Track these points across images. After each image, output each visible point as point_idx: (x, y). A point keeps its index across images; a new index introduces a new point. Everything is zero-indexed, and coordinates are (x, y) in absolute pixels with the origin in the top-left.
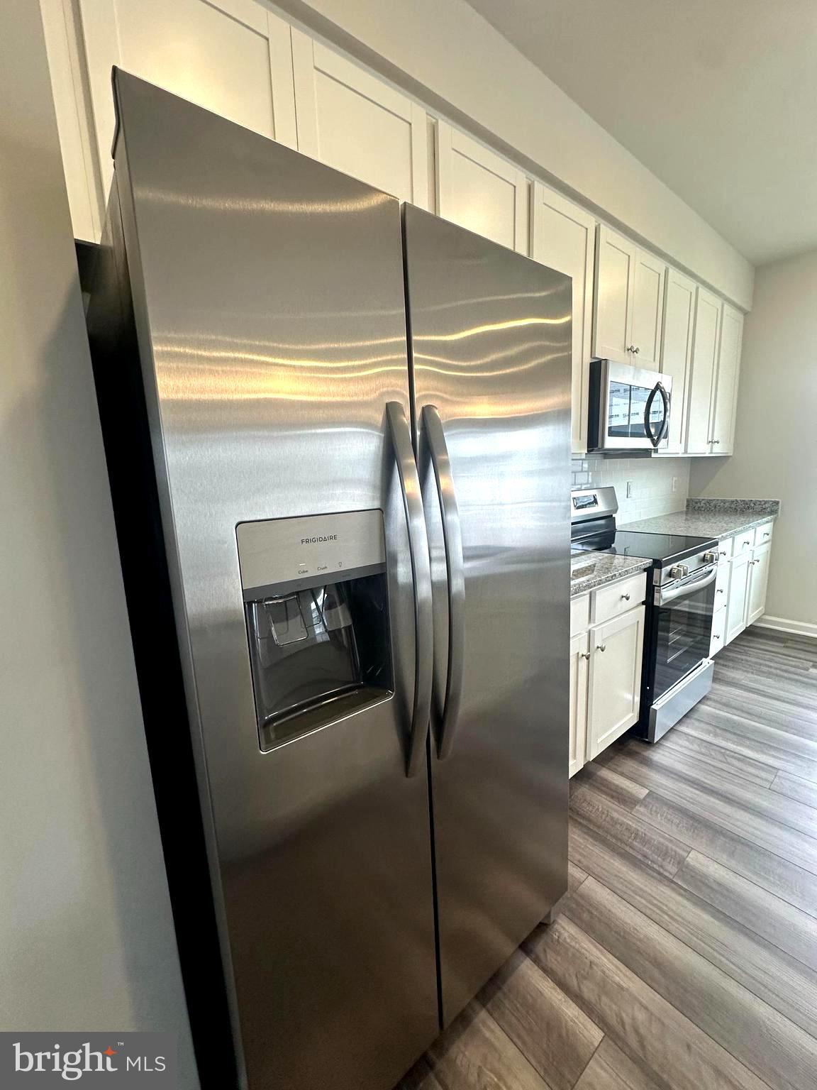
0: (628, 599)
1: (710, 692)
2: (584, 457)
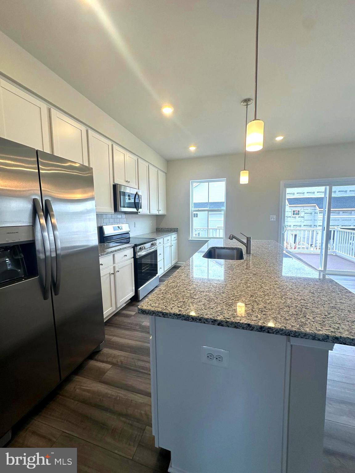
0: (126, 256)
1: (158, 285)
2: (113, 213)
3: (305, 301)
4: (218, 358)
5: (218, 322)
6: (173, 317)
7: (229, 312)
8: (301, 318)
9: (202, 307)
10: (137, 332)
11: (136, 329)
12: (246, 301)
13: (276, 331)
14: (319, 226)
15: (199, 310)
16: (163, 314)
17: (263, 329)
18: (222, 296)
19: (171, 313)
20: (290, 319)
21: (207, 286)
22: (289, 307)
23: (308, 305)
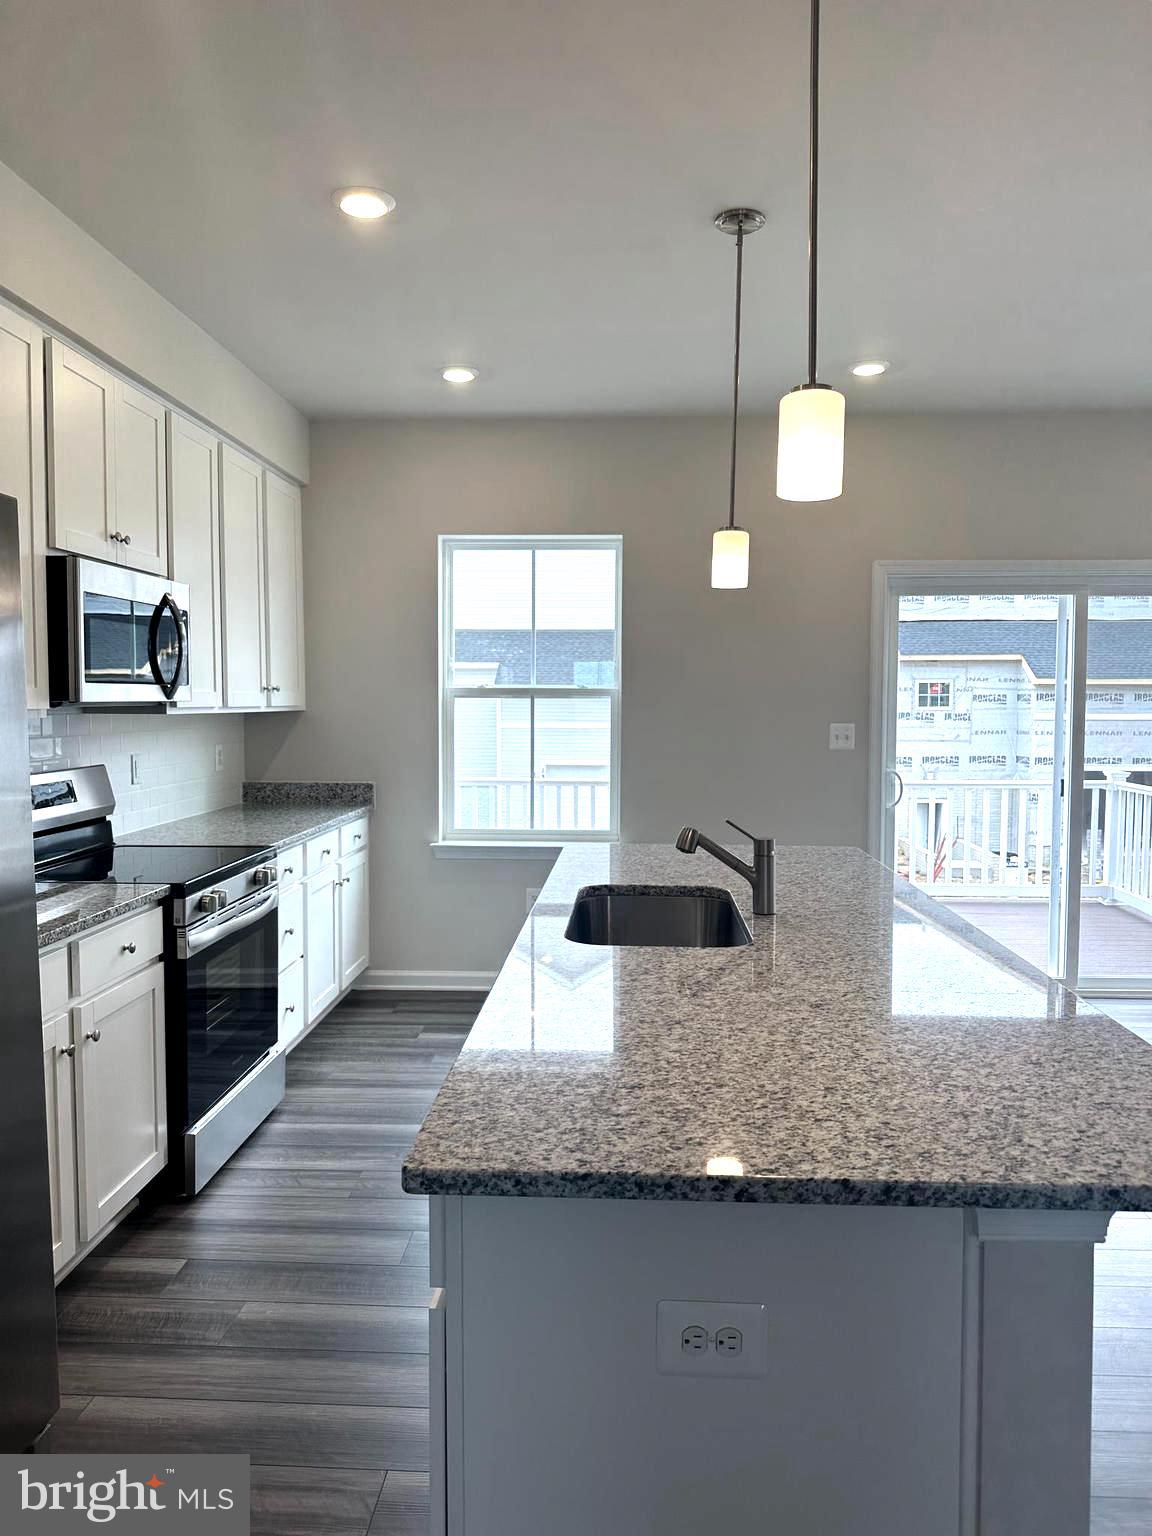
0: (132, 950)
2: (47, 713)
3: (1014, 1091)
4: (725, 1340)
5: (737, 1187)
6: (560, 1189)
7: (765, 1150)
8: (1009, 1146)
9: (661, 1142)
10: (219, 1356)
11: (208, 1344)
12: (812, 1109)
13: (934, 1194)
14: (1039, 760)
15: (655, 1154)
16: (518, 1182)
17: (894, 1194)
18: (721, 1099)
19: (551, 1174)
20: (974, 1153)
21: (646, 1063)
22: (966, 1117)
23: (1026, 1104)
